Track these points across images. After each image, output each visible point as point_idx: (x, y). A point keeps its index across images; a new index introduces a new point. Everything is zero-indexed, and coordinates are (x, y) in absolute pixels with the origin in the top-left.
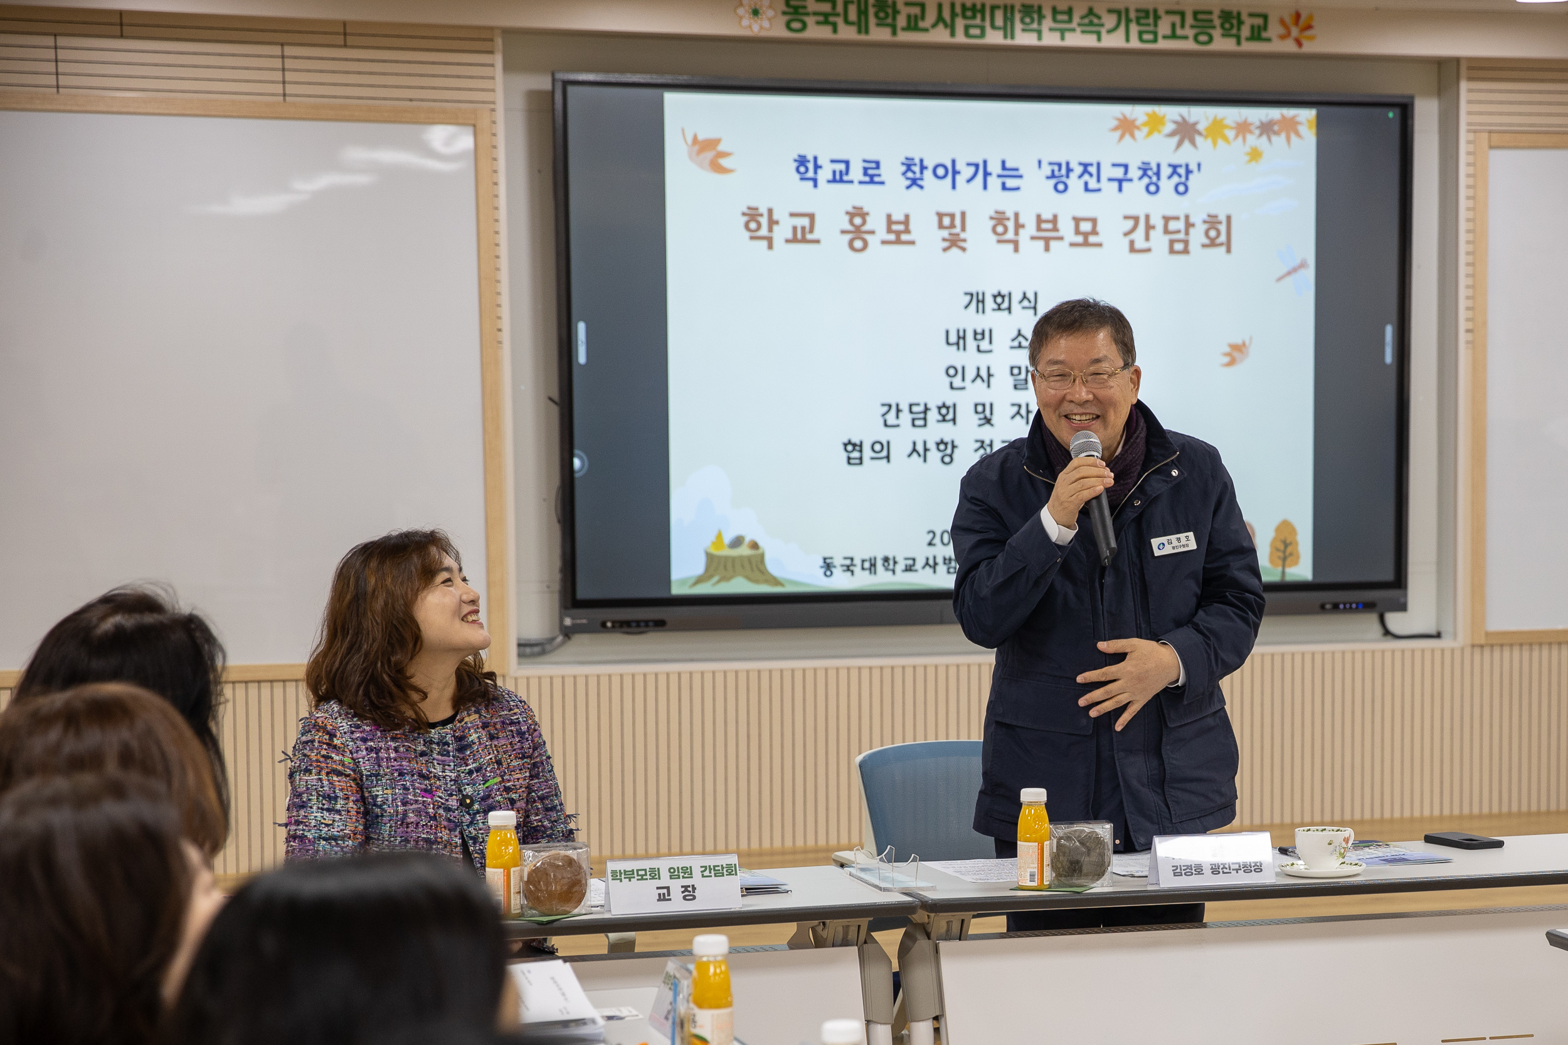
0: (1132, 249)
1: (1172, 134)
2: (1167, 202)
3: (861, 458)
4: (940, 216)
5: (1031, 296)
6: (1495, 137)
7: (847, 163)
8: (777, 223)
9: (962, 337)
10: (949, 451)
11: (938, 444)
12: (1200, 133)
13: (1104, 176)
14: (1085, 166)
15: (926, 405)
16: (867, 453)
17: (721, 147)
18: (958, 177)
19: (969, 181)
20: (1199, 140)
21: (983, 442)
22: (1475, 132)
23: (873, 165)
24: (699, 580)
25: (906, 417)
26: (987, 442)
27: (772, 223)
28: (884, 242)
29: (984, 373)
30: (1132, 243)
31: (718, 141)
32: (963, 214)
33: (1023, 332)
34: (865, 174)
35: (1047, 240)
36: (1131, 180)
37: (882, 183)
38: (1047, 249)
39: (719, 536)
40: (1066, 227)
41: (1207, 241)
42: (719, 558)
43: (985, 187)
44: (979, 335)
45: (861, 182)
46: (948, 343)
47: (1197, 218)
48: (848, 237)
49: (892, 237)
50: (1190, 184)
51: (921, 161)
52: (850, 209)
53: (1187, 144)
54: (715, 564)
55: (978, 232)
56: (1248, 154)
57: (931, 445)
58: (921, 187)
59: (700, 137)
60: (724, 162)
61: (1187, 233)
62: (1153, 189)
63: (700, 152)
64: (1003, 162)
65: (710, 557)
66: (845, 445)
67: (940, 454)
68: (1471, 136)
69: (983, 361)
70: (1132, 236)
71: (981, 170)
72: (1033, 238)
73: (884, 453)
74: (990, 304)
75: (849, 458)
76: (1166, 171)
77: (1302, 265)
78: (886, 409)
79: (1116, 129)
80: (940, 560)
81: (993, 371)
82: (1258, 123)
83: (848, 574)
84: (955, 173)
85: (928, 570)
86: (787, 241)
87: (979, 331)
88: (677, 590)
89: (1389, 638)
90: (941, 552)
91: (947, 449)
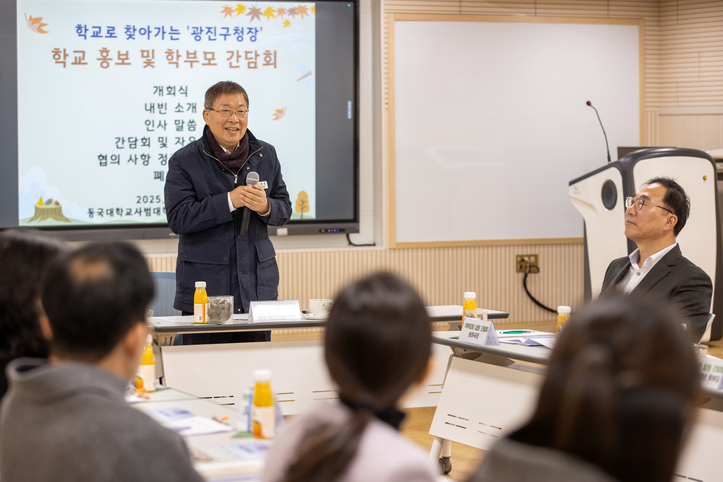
0: (231, 67)
1: (249, 14)
2: (246, 45)
3: (106, 163)
4: (143, 51)
5: (184, 88)
6: (397, 15)
7: (100, 28)
8: (68, 55)
9: (152, 107)
10: (147, 159)
11: (142, 156)
12: (261, 14)
13: (218, 33)
14: (209, 28)
15: (136, 138)
16: (109, 160)
17: (43, 22)
18: (151, 34)
19: (156, 35)
20: (261, 16)
21: (162, 155)
22: (388, 13)
23: (112, 29)
24: (32, 220)
25: (127, 144)
26: (164, 155)
27: (66, 55)
28: (117, 64)
29: (163, 123)
30: (231, 63)
31: (41, 19)
32: (153, 51)
33: (181, 105)
34: (108, 33)
35: (192, 62)
36: (229, 35)
37: (116, 37)
38: (192, 66)
39: (41, 199)
40: (200, 57)
41: (265, 63)
42: (41, 209)
43: (163, 38)
44: (160, 106)
45: (106, 37)
46: (146, 110)
47: (261, 52)
48: (100, 61)
49: (120, 61)
50: (257, 36)
51: (134, 27)
52: (101, 49)
53: (255, 19)
54: (39, 212)
55: (160, 59)
56: (284, 23)
57: (139, 157)
58: (134, 39)
59: (33, 17)
60: (44, 28)
61: (256, 59)
62: (240, 39)
63: (33, 24)
64: (171, 27)
65: (37, 209)
66: (99, 157)
67: (143, 161)
68: (386, 15)
69: (162, 118)
70: (231, 61)
71: (161, 31)
72: (185, 61)
73: (117, 161)
74: (165, 91)
75: (101, 163)
76: (246, 31)
77: (309, 74)
78: (117, 140)
79: (223, 12)
80: (143, 210)
81: (167, 123)
82: (288, 9)
83: (100, 216)
84: (149, 32)
85: (137, 214)
86: (73, 64)
87: (160, 104)
88: (21, 224)
89: (351, 246)
90: (143, 206)
91: (146, 158)
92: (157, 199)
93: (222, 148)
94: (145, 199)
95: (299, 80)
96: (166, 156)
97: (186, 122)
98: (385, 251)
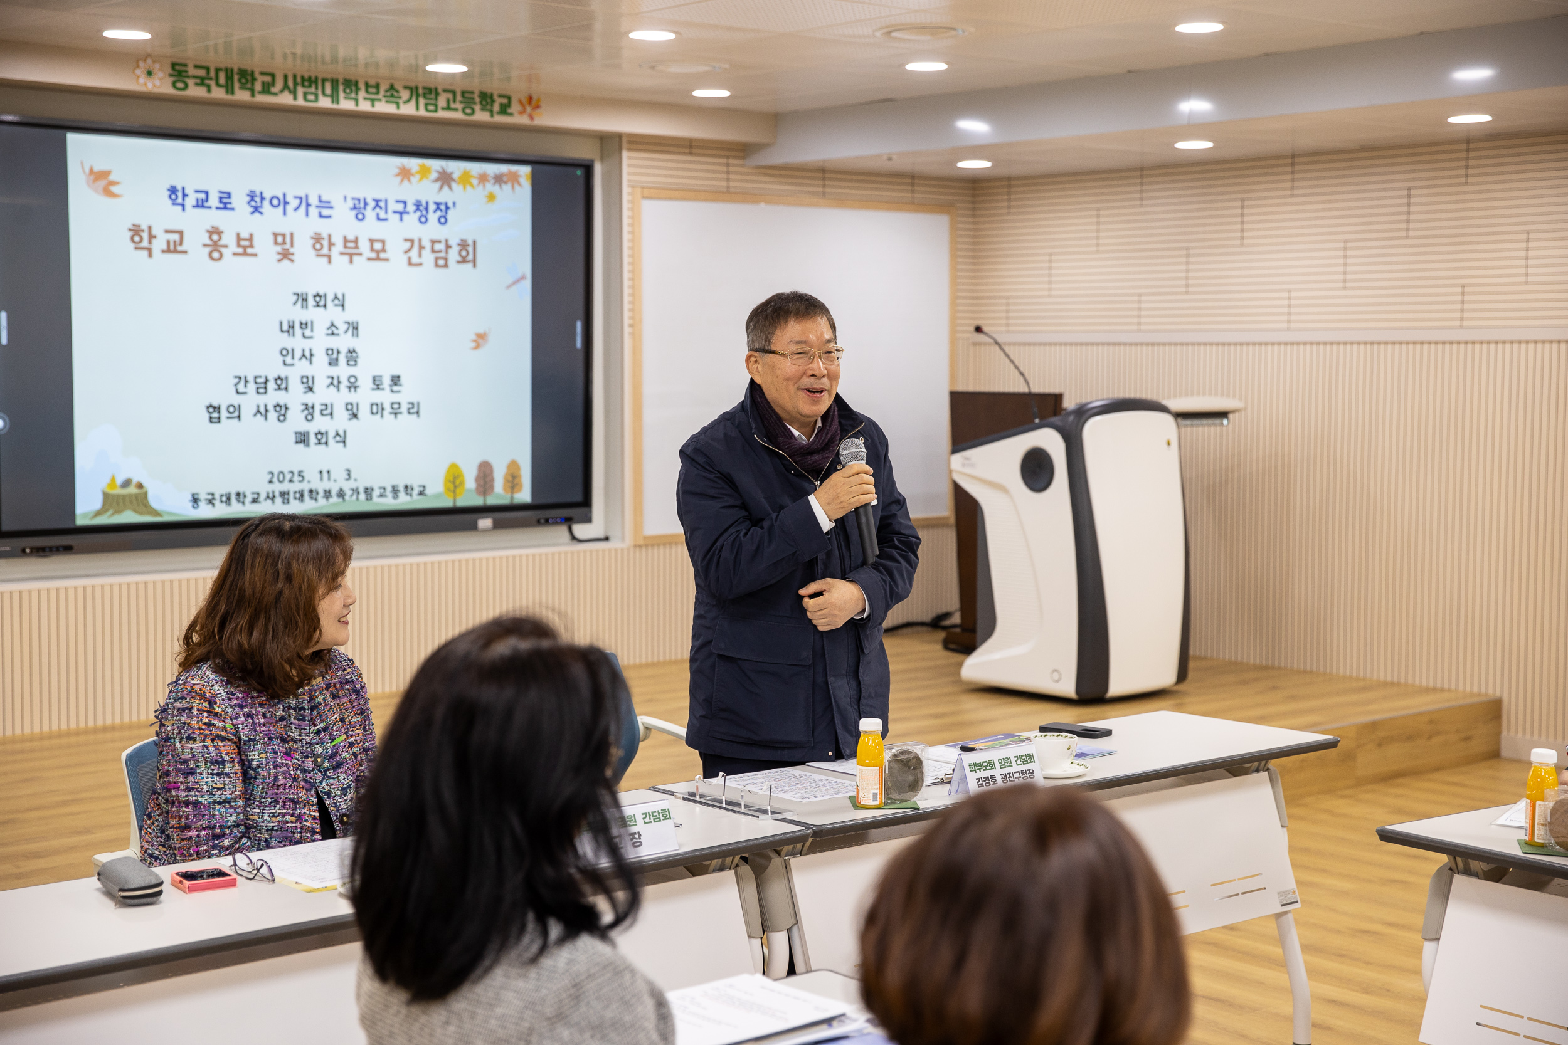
0: (410, 264)
1: (436, 180)
2: (432, 230)
3: (219, 418)
4: (275, 235)
5: (340, 296)
6: (645, 190)
7: (207, 193)
8: (155, 237)
9: (291, 327)
10: (283, 412)
11: (275, 407)
12: (455, 181)
13: (390, 209)
14: (377, 201)
15: (266, 377)
16: (224, 414)
17: (112, 177)
18: (288, 207)
19: (296, 209)
20: (454, 185)
21: (307, 405)
22: (632, 186)
23: (226, 195)
24: (98, 513)
25: (252, 386)
26: (310, 405)
27: (152, 237)
28: (235, 254)
29: (307, 354)
30: (409, 259)
31: (108, 173)
32: (292, 235)
33: (336, 323)
34: (221, 202)
35: (351, 255)
36: (408, 213)
37: (233, 209)
38: (351, 261)
39: (113, 479)
40: (364, 246)
41: (460, 259)
42: (113, 496)
43: (307, 215)
44: (304, 325)
45: (217, 208)
46: (282, 331)
47: (454, 242)
48: (208, 249)
49: (240, 250)
50: (449, 217)
51: (261, 193)
52: (210, 228)
53: (446, 188)
54: (111, 501)
55: (303, 248)
56: (487, 197)
57: (270, 408)
58: (261, 213)
59: (96, 169)
60: (114, 189)
61: (447, 253)
62: (423, 220)
63: (95, 180)
64: (320, 197)
65: (106, 496)
66: (208, 408)
67: (277, 415)
68: (630, 189)
69: (307, 344)
70: (410, 254)
71: (304, 201)
72: (342, 253)
73: (236, 414)
74: (311, 302)
75: (210, 419)
76: (432, 207)
77: (523, 278)
78: (237, 380)
79: (398, 175)
80: (277, 494)
81: (313, 352)
82: (492, 175)
83: (210, 506)
84: (286, 203)
85: (269, 501)
86: (163, 251)
87: (304, 322)
88: (80, 522)
89: (575, 542)
90: (278, 488)
91: (282, 410)
92: (300, 475)
93: (789, 429)
94: (281, 476)
95: (509, 287)
96: (313, 408)
97: (344, 351)
98: (628, 549)
